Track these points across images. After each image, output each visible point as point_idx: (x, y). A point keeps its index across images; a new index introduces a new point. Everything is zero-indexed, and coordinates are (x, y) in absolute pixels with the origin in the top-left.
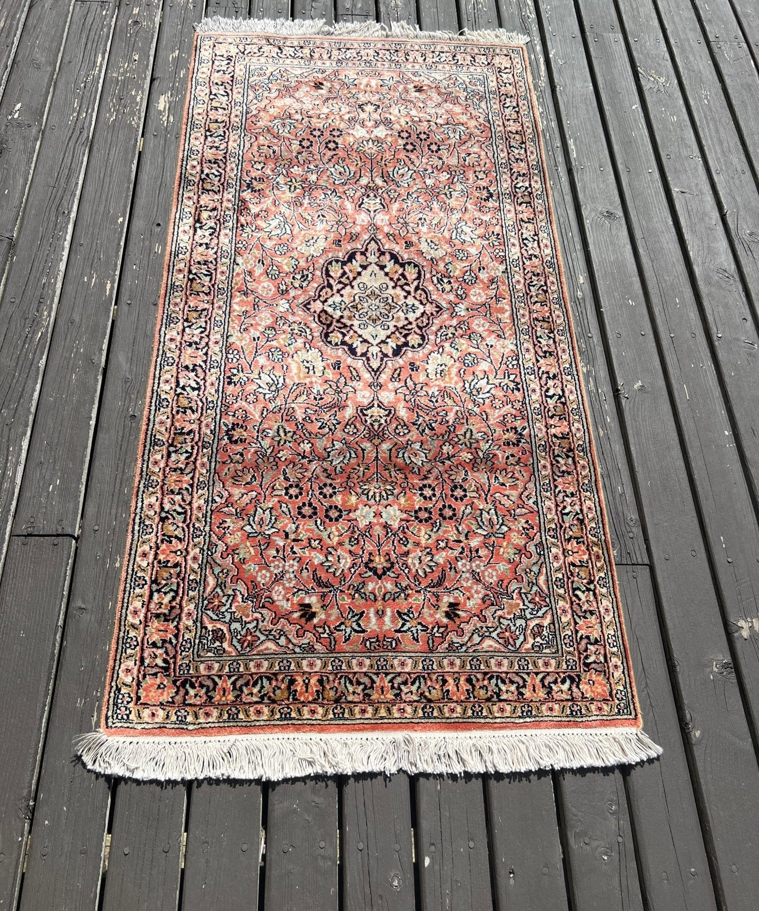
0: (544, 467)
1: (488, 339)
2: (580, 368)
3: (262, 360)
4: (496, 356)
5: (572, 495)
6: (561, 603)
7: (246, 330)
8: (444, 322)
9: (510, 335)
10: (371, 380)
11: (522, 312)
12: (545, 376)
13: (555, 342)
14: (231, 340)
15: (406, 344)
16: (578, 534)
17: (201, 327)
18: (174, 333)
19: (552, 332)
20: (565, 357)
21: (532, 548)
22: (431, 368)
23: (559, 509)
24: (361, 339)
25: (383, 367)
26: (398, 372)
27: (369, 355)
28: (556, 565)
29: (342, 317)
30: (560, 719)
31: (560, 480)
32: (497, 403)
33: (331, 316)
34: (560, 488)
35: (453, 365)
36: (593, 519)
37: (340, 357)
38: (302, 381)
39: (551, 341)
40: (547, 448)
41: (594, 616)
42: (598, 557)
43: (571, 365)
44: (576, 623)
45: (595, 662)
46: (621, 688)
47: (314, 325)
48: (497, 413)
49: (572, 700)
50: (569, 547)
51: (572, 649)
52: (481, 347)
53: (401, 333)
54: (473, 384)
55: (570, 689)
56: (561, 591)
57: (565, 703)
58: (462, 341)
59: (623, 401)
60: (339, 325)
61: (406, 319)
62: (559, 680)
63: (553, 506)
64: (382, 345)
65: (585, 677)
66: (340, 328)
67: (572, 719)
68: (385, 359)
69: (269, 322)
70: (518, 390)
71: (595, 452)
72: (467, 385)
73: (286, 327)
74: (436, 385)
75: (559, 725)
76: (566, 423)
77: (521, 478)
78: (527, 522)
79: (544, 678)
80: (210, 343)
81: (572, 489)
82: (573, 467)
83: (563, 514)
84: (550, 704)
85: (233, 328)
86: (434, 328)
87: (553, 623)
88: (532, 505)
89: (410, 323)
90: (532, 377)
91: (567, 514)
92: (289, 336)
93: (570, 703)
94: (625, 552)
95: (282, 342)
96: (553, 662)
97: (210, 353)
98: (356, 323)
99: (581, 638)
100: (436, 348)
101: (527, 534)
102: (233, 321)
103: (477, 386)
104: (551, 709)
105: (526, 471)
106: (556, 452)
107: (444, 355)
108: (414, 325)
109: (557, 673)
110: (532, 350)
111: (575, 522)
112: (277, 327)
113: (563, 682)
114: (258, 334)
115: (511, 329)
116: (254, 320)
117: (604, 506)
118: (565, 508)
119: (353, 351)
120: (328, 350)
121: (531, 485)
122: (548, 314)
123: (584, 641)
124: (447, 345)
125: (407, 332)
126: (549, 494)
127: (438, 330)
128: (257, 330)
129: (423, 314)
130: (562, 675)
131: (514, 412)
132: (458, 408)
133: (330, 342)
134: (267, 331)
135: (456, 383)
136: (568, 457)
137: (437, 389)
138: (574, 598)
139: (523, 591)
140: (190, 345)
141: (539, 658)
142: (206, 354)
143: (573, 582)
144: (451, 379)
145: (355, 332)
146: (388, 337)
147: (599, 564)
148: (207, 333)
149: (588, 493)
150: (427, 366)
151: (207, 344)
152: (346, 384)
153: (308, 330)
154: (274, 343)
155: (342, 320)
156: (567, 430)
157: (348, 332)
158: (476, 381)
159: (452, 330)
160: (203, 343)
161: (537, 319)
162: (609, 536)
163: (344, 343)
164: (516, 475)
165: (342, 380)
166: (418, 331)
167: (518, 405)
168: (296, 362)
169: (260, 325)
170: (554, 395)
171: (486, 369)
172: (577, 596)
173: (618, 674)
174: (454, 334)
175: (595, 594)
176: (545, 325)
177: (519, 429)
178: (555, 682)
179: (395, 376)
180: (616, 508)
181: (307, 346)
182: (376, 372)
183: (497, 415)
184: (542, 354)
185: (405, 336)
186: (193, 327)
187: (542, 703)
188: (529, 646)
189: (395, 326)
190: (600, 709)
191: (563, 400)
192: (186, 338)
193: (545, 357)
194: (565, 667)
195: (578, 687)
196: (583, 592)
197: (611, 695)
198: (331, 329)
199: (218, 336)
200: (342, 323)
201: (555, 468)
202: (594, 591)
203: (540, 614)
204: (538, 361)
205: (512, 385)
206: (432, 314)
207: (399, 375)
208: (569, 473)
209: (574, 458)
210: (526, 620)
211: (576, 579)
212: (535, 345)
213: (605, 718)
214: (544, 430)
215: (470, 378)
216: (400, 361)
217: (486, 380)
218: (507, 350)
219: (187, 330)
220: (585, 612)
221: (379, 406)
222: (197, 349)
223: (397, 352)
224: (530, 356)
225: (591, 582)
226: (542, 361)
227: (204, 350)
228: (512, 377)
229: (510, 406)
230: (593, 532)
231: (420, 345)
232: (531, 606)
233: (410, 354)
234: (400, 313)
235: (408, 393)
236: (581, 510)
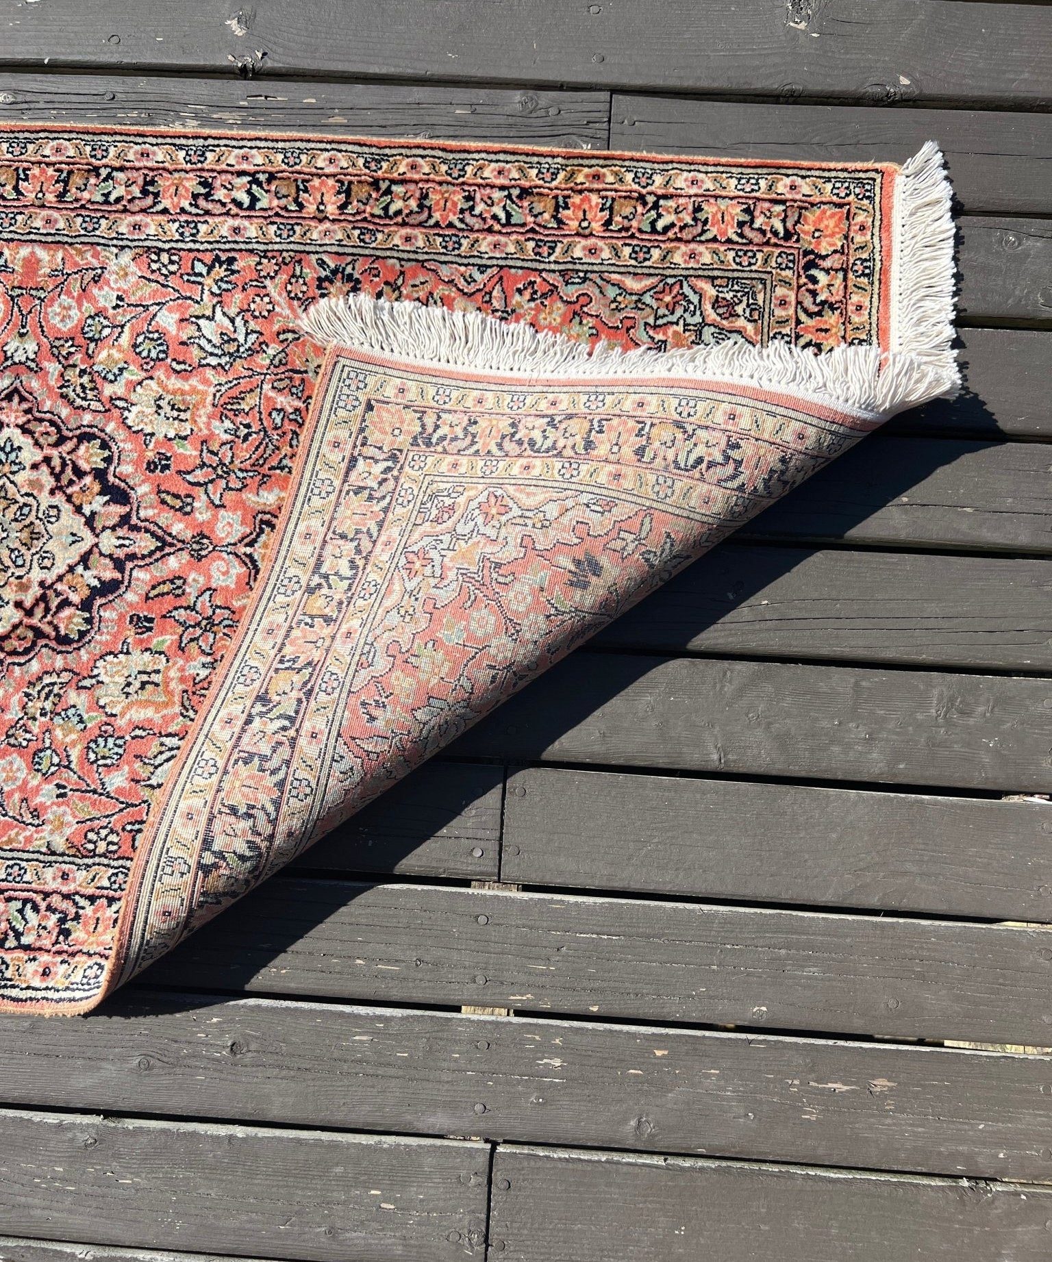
0: (408, 239)
1: (102, 303)
2: (188, 131)
3: (117, 781)
4: (146, 292)
5: (469, 198)
6: (678, 258)
7: (35, 813)
8: (50, 388)
9: (96, 255)
10: (185, 556)
11: (38, 223)
12: (202, 202)
13: (122, 169)
14: (60, 844)
15: (100, 475)
16: (551, 204)
17: (21, 911)
18: (31, 968)
19: (96, 170)
20: (160, 155)
21: (571, 292)
22: (165, 428)
23: (497, 227)
24: (80, 569)
25: (152, 527)
26: (169, 499)
27: (120, 553)
28: (606, 254)
29: (19, 605)
30: (876, 296)
31: (437, 216)
32: (260, 306)
33: (15, 627)
34: (454, 218)
35: (160, 383)
36: (521, 169)
37: (121, 616)
38: (177, 699)
39: (119, 176)
40: (367, 227)
41: (704, 206)
42: (597, 177)
43: (181, 147)
44: (714, 240)
45: (784, 221)
46: (829, 186)
47: (35, 667)
48: (283, 309)
49: (845, 271)
50: (574, 224)
51: (759, 255)
52: (120, 319)
53: (71, 483)
54: (208, 348)
55: (827, 271)
56: (656, 254)
57: (850, 284)
58: (103, 355)
59: (270, 64)
60: (39, 612)
61: (35, 466)
62: (811, 286)
63: (491, 238)
64: (98, 525)
65: (807, 242)
66: (47, 610)
67: (877, 276)
68: (134, 520)
69: (19, 762)
70: (231, 261)
71: (384, 140)
72: (213, 361)
73: (35, 728)
74: (208, 425)
75: (884, 297)
76: (316, 182)
77: (428, 287)
78: (520, 291)
79: (805, 311)
80: (65, 889)
81: (458, 198)
82: (412, 187)
83: (508, 223)
84: (851, 308)
85: (29, 840)
86: (65, 412)
87: (713, 278)
88: (486, 276)
89: (47, 460)
90: (203, 228)
91: (509, 215)
92: (58, 720)
93: (850, 275)
94: (584, 130)
95: (74, 736)
96: (780, 291)
97: (90, 891)
98: (36, 575)
99: (741, 235)
100: (116, 412)
101: (544, 296)
102: (10, 841)
103: (216, 340)
104: (859, 308)
105: (415, 276)
106: (378, 211)
107: (133, 397)
108: (54, 453)
109: (799, 287)
110: (138, 218)
111: (526, 204)
112: (34, 746)
113: (814, 280)
114: (50, 788)
115: (80, 253)
116: (11, 794)
117: (497, 146)
118: (495, 217)
119: (108, 588)
120: (102, 638)
121: (445, 272)
122: (50, 171)
123: (747, 231)
124: (108, 390)
125: (69, 470)
126: (465, 242)
127: (71, 403)
128: (37, 790)
129: (25, 430)
130: (803, 280)
131: (283, 277)
132: (266, 387)
133: (82, 634)
134: (44, 767)
135: (206, 382)
136: (388, 192)
137: (216, 423)
138: (670, 234)
139: (651, 321)
140: (66, 933)
141: (771, 313)
142: (92, 899)
143: (640, 231)
144: (194, 391)
145: (60, 578)
146: (78, 509)
147: (610, 178)
148: (38, 898)
149: (469, 169)
150: (160, 436)
151: (66, 897)
152: (192, 608)
153: (47, 680)
154: (75, 754)
155: (28, 604)
156: (331, 182)
157: (58, 594)
158: (203, 342)
159: (71, 375)
160: (66, 905)
161: (61, 196)
162: (556, 150)
163: (86, 605)
164: (422, 294)
165: (181, 614)
166: (69, 445)
167: (269, 267)
168: (128, 707)
169: (25, 782)
170: (249, 192)
171: (177, 316)
172: (666, 229)
173: (805, 188)
174: (83, 372)
175: (665, 197)
176: (77, 180)
177: (323, 274)
178: (814, 293)
179: (178, 504)
180: (499, 126)
181: (87, 683)
182: (165, 544)
183: (287, 312)
184: (149, 200)
185: (79, 473)
186: (20, 927)
187: (847, 321)
188: (750, 328)
189: (52, 492)
190: (862, 228)
191: (262, 177)
192: (46, 943)
193: (156, 195)
194: (788, 273)
195: (824, 258)
196: (659, 216)
197: (841, 206)
198: (48, 629)
199: (49, 873)
200: (36, 604)
201: (411, 220)
202: (659, 197)
203: (695, 299)
204: (165, 211)
205: (220, 271)
206: (28, 411)
207: (177, 496)
208: (424, 196)
209: (393, 182)
210: (704, 324)
211: (634, 223)
212: (125, 210)
213: (877, 223)
214: (327, 225)
215: (195, 351)
216: (143, 490)
217: (202, 322)
218: (133, 268)
219: (25, 940)
220: (695, 219)
221: (251, 544)
222: (77, 917)
223: (119, 495)
224: (151, 225)
225: (642, 199)
226: (165, 203)
227: (82, 902)
228: (199, 268)
229: (268, 282)
230: (548, 177)
231: (104, 446)
232: (679, 311)
233: (126, 469)
234: (20, 478)
235: (223, 483)
236: (502, 188)
